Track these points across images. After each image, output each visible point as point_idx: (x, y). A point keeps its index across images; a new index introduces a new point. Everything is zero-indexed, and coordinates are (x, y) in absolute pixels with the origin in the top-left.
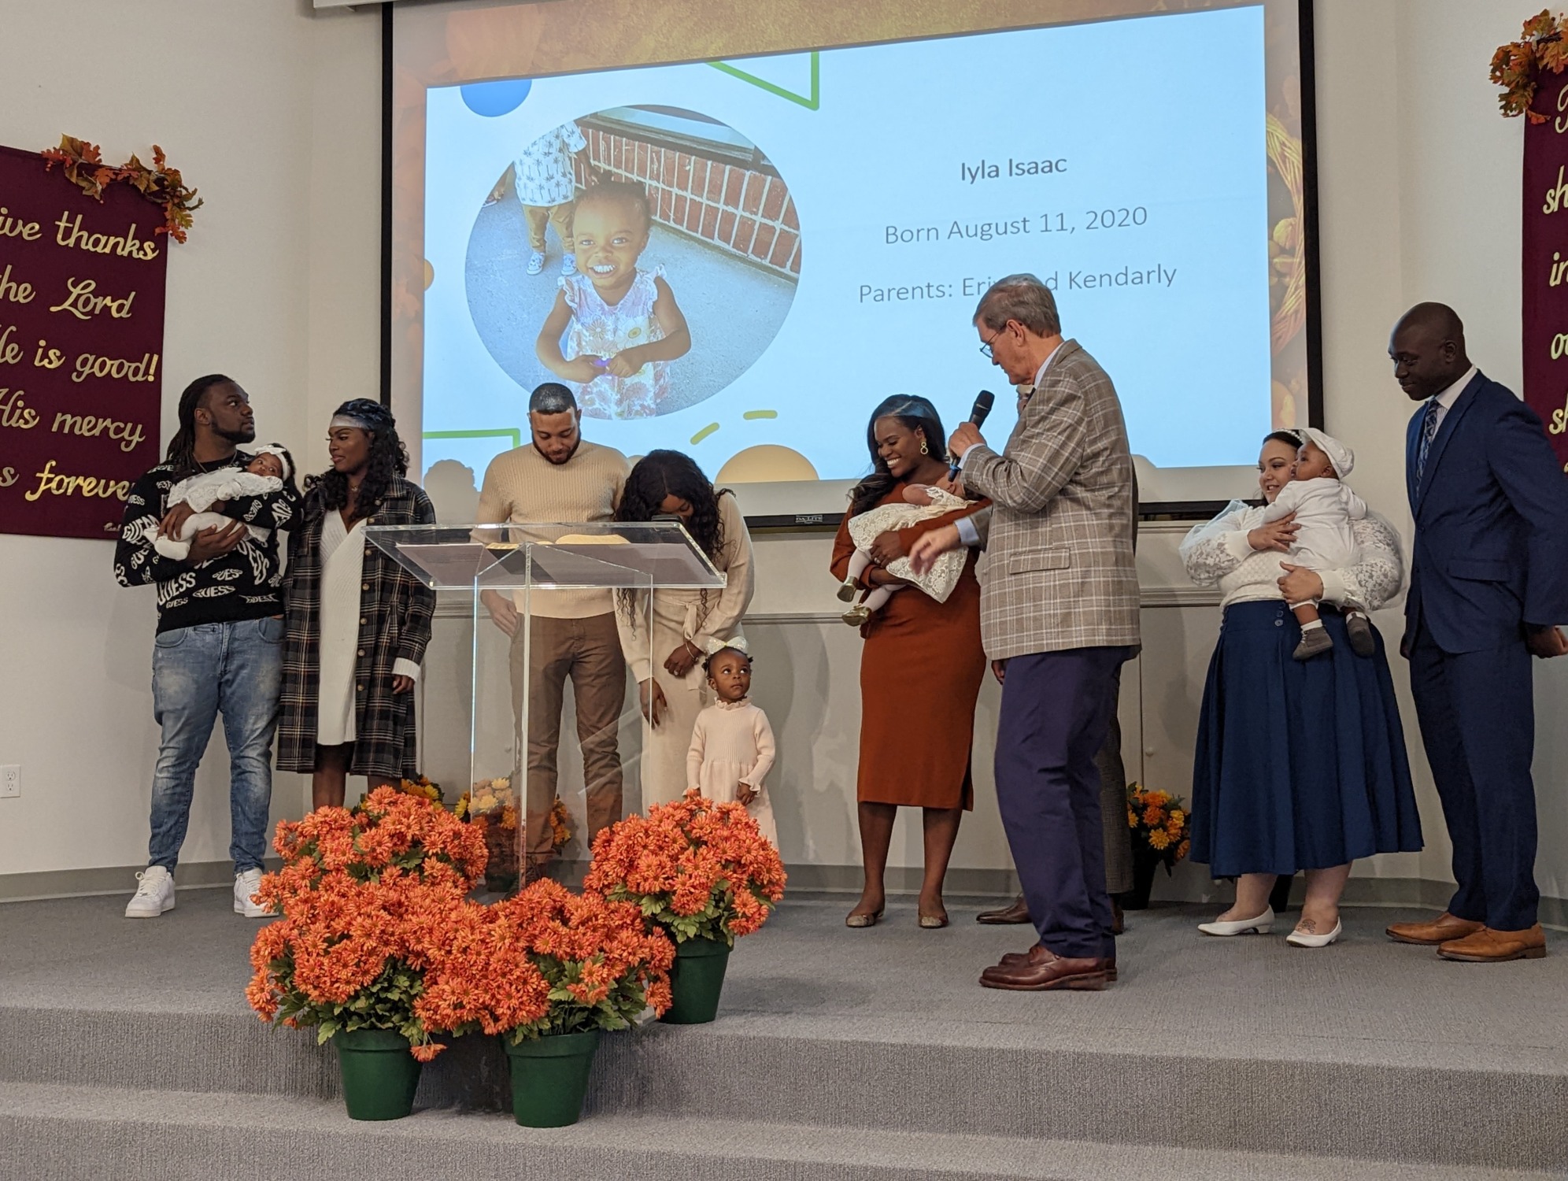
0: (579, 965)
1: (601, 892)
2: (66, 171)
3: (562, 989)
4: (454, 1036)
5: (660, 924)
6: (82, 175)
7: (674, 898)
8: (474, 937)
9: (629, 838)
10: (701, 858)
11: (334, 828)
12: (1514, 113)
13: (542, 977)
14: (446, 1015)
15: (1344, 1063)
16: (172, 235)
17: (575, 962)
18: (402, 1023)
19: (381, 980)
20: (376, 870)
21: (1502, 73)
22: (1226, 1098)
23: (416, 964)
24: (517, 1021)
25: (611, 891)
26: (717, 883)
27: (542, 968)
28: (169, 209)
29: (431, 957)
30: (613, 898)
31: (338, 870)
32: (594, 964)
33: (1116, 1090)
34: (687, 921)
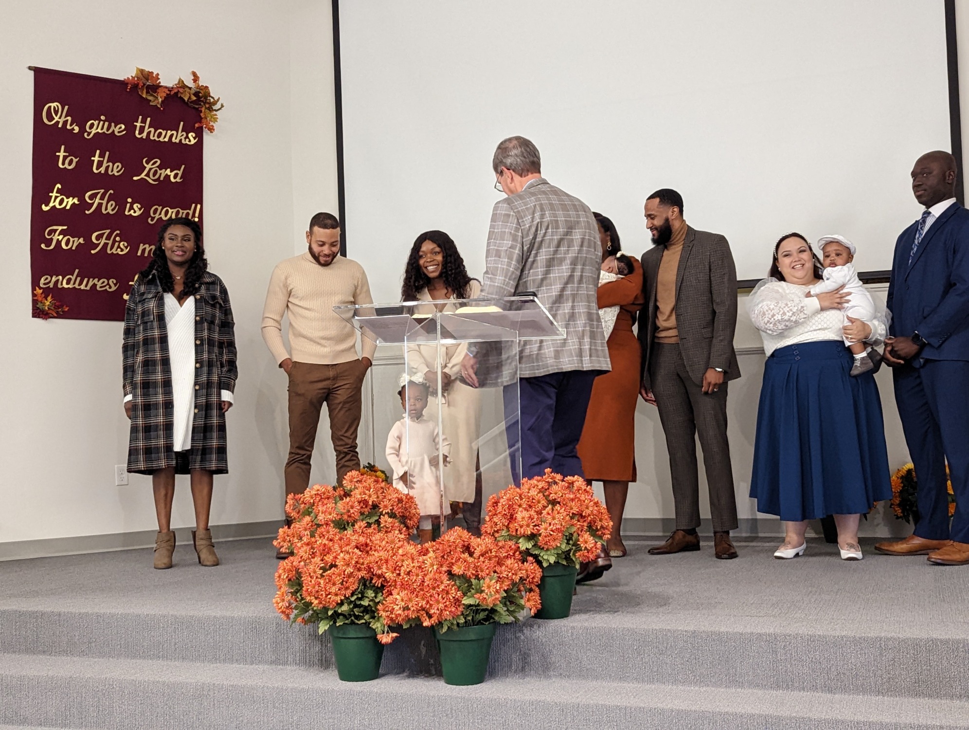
0: (481, 581)
1: (493, 535)
2: (139, 91)
3: (471, 597)
4: (404, 628)
5: (531, 555)
6: (149, 93)
7: (540, 538)
8: (414, 564)
9: (510, 500)
10: (556, 512)
11: (323, 498)
13: (458, 589)
14: (399, 614)
16: (205, 128)
17: (479, 579)
18: (371, 620)
19: (357, 593)
20: (350, 524)
23: (378, 583)
24: (443, 617)
25: (499, 535)
26: (567, 528)
27: (458, 584)
28: (203, 111)
29: (388, 578)
30: (500, 539)
31: (327, 524)
32: (491, 581)
34: (549, 553)
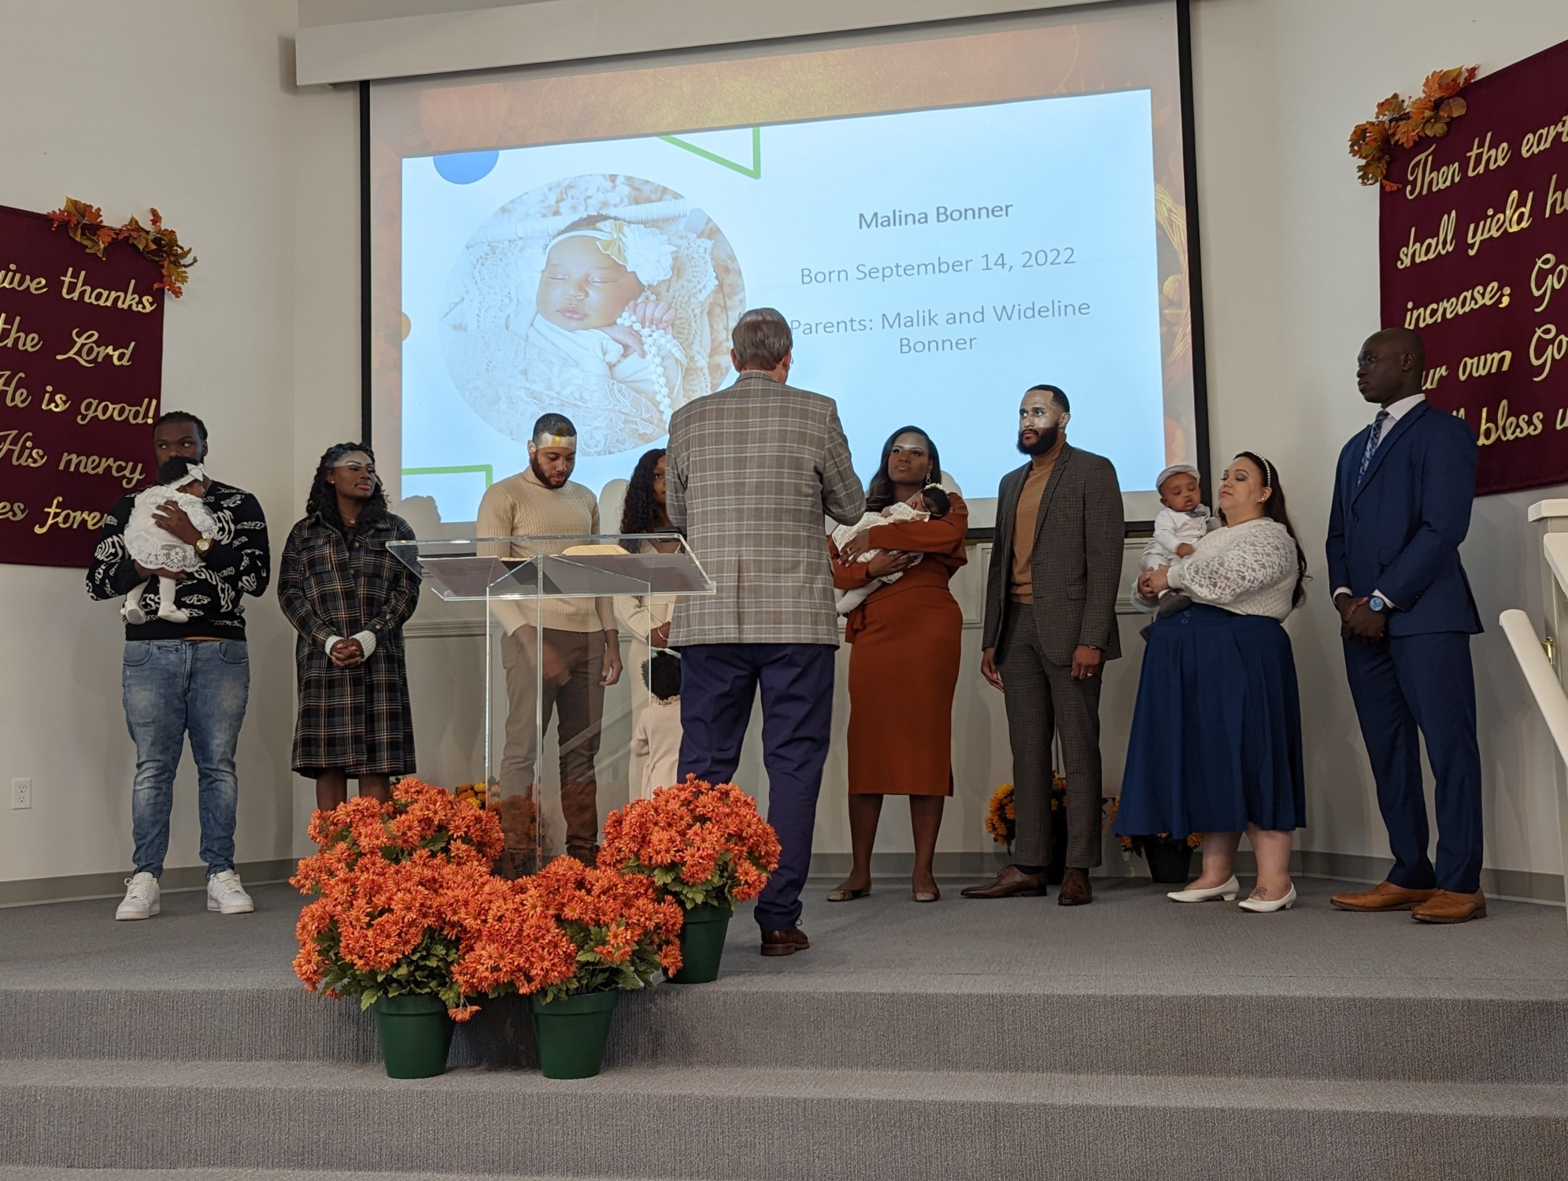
0: (603, 930)
1: (614, 866)
2: (70, 231)
3: (588, 952)
4: (490, 997)
5: (670, 893)
6: (85, 235)
7: (684, 868)
8: (507, 906)
9: (642, 816)
10: (708, 832)
11: (365, 815)
12: (1370, 182)
13: (571, 940)
14: (485, 977)
15: (1280, 996)
16: (169, 290)
17: (599, 926)
18: (439, 989)
19: (420, 949)
20: (406, 852)
21: (1360, 148)
22: (1178, 1030)
23: (452, 935)
24: (549, 981)
25: (623, 865)
26: (721, 854)
27: (569, 933)
28: (166, 266)
29: (468, 926)
30: (625, 871)
31: (372, 853)
32: (618, 927)
33: (1082, 1026)
34: (695, 889)
